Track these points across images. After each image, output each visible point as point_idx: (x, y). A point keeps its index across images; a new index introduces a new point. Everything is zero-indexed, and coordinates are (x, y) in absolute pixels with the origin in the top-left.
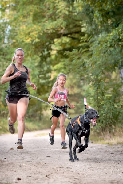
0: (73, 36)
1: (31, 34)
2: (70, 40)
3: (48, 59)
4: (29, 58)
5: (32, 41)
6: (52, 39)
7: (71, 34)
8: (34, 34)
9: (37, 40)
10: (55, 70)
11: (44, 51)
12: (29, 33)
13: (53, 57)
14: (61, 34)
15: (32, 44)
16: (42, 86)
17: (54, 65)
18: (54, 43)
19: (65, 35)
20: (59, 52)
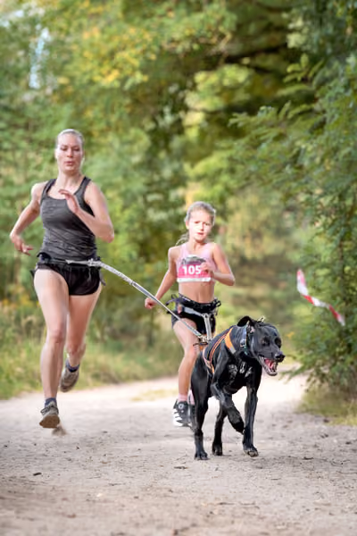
0: (259, 61)
1: (119, 56)
2: (249, 78)
3: (176, 142)
4: (111, 138)
5: (123, 81)
6: (189, 73)
7: (252, 54)
8: (130, 56)
9: (139, 78)
10: (199, 178)
11: (162, 114)
12: (112, 54)
13: (192, 134)
14: (219, 55)
15: (121, 91)
16: (158, 230)
17: (195, 160)
18: (194, 87)
19: (232, 60)
20: (211, 116)
